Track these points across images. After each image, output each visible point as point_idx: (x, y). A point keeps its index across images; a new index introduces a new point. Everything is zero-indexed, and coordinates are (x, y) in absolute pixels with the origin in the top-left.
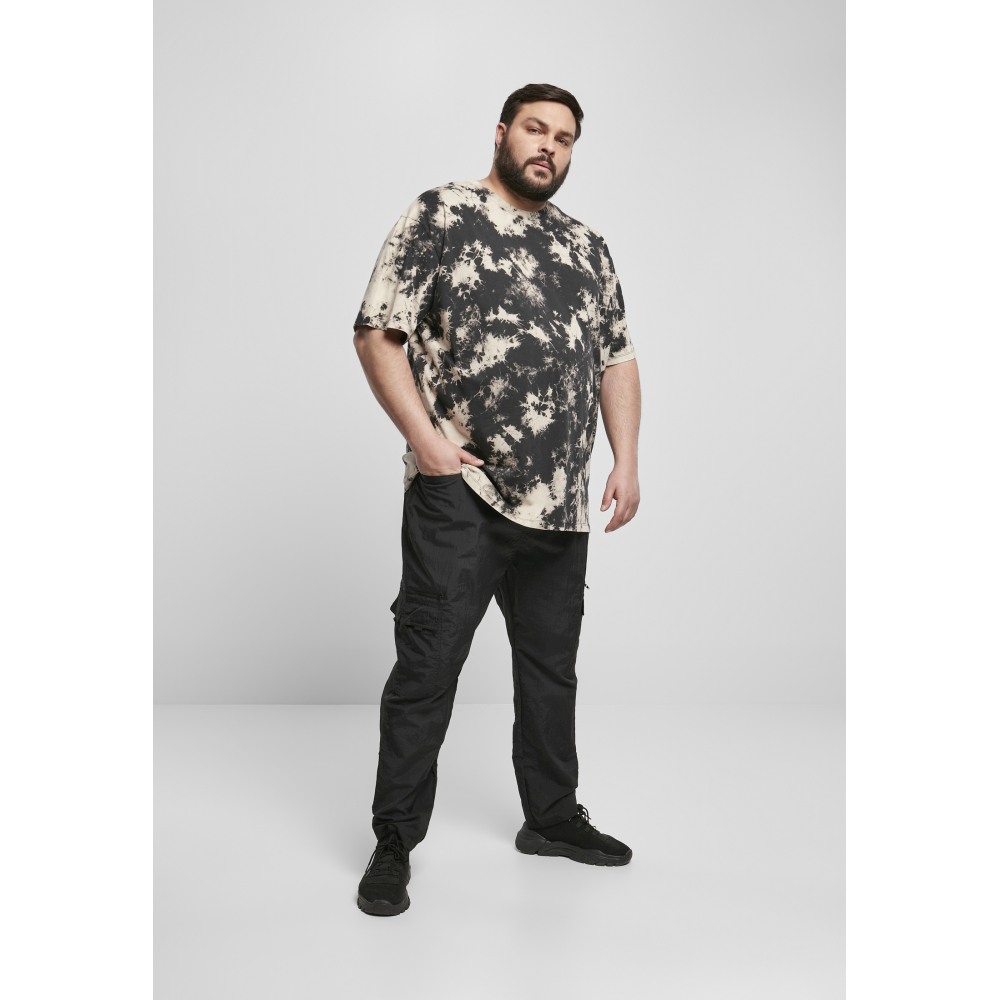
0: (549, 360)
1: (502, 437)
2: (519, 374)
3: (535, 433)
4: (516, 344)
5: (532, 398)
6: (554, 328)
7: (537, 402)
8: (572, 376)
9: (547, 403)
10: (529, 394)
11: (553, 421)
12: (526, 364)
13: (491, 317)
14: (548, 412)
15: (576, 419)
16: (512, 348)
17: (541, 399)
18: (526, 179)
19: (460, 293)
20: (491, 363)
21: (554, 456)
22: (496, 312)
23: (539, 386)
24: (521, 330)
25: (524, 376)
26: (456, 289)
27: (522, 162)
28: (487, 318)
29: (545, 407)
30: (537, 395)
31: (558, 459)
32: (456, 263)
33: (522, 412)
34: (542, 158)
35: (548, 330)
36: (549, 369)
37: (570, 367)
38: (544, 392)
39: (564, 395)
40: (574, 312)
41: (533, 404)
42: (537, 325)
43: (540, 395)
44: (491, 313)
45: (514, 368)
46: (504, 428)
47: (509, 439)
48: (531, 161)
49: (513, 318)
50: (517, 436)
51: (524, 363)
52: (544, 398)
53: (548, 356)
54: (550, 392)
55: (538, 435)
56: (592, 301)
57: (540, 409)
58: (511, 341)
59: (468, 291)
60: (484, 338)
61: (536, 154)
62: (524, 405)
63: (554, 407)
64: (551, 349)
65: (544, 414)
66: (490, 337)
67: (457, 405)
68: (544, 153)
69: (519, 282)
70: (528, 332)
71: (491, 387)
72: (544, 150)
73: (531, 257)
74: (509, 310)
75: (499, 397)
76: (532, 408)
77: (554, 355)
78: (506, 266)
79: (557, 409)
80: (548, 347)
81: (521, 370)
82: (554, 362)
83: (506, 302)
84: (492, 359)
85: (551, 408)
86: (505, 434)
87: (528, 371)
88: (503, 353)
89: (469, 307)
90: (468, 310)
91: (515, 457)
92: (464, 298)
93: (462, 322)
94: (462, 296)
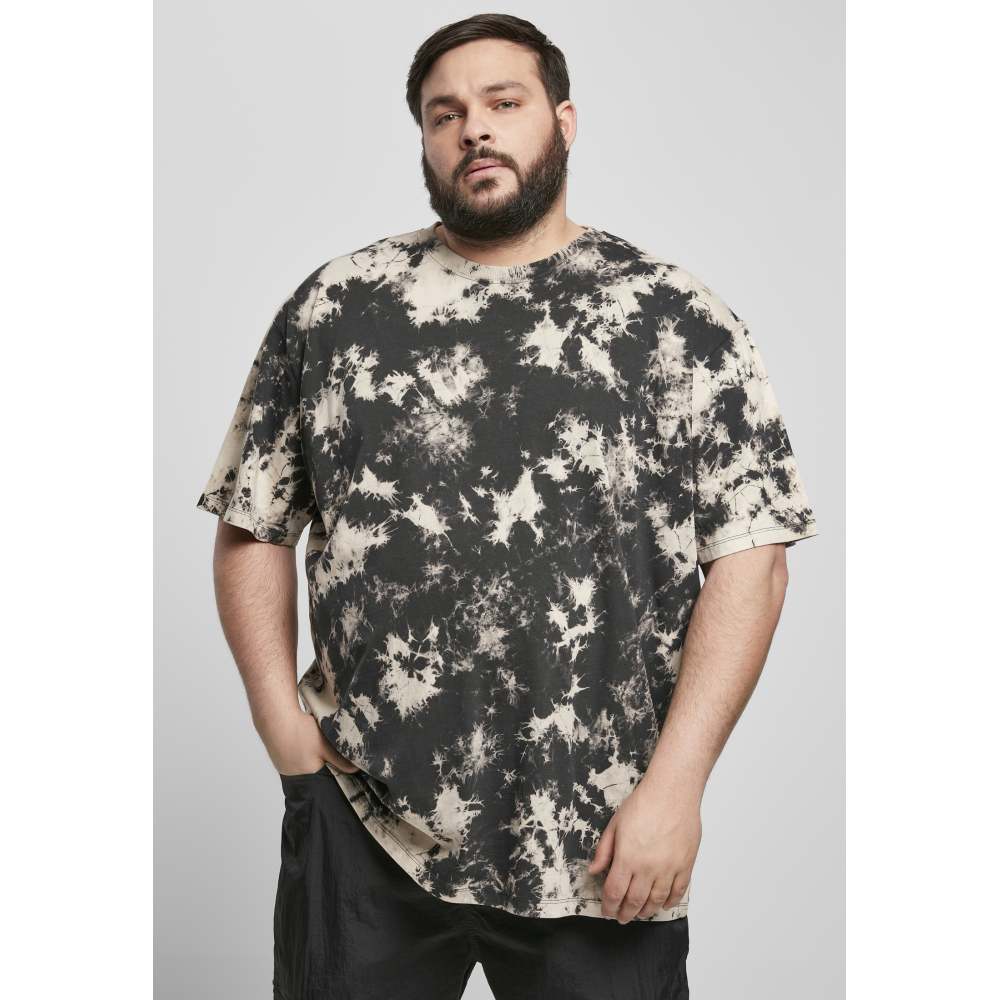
0: (436, 570)
1: (351, 715)
2: (379, 598)
3: (403, 713)
4: (382, 539)
5: (396, 645)
6: (466, 504)
7: (407, 652)
8: (493, 599)
9: (428, 655)
10: (390, 637)
11: (436, 691)
12: (391, 580)
13: (351, 488)
14: (429, 675)
15: (512, 683)
16: (373, 546)
17: (413, 646)
19: (326, 447)
20: (345, 575)
21: (438, 761)
22: (359, 479)
23: (412, 620)
24: (395, 512)
25: (386, 600)
26: (320, 439)
29: (423, 663)
30: (405, 640)
31: (446, 768)
32: (322, 391)
33: (380, 670)
35: (448, 508)
36: (435, 587)
37: (487, 580)
38: (421, 632)
39: (468, 639)
40: (531, 463)
41: (398, 657)
42: (426, 501)
43: (411, 638)
44: (352, 480)
45: (374, 586)
46: (353, 699)
47: (360, 720)
48: (459, 171)
49: (387, 490)
50: (372, 716)
51: (389, 576)
52: (420, 644)
53: (434, 562)
54: (434, 632)
55: (409, 718)
56: (591, 435)
57: (412, 666)
58: (376, 534)
59: (337, 442)
61: (459, 156)
62: (382, 657)
63: (441, 662)
64: (442, 547)
65: (420, 678)
68: (470, 146)
69: (416, 417)
70: (406, 515)
71: (343, 621)
72: (468, 141)
73: (474, 361)
74: (383, 474)
75: (352, 640)
76: (396, 665)
77: (449, 559)
78: (397, 386)
79: (448, 668)
80: (437, 544)
81: (382, 590)
82: (446, 574)
83: (380, 458)
84: (346, 567)
85: (436, 665)
86: (355, 711)
87: (392, 592)
88: (360, 556)
89: (338, 472)
90: (336, 478)
91: (365, 758)
92: (332, 455)
93: (326, 501)
94: (329, 451)
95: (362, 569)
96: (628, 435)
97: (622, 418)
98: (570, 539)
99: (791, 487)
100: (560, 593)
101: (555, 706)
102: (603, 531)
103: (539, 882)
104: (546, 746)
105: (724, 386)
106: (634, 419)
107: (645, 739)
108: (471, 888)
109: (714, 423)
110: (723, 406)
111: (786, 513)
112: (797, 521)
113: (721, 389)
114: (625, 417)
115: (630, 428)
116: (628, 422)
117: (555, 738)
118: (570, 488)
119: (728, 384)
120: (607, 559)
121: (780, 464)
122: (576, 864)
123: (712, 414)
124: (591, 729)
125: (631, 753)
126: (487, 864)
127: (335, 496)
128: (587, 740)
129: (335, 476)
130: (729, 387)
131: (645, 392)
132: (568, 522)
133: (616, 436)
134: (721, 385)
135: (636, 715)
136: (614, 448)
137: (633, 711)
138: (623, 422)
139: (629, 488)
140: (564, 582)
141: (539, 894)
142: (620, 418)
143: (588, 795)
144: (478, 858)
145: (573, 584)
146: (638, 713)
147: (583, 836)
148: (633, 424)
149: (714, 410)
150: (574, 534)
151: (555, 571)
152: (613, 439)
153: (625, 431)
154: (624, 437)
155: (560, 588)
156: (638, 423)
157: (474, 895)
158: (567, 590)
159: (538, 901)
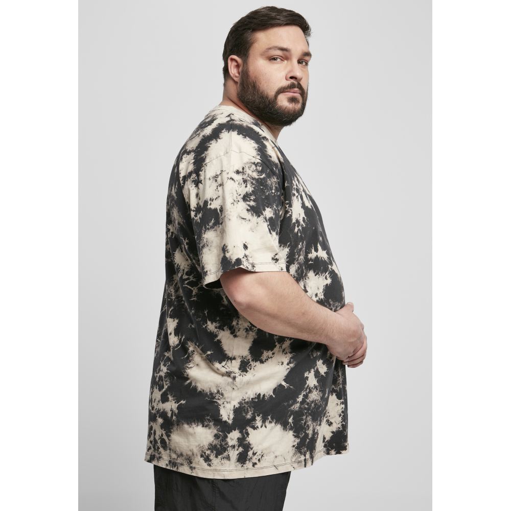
4: (329, 281)
13: (313, 255)
16: (326, 285)
18: (281, 107)
19: (296, 230)
22: (316, 250)
24: (330, 266)
26: (294, 224)
27: (271, 93)
28: (310, 256)
32: (293, 198)
34: (292, 86)
44: (313, 250)
45: (330, 304)
48: (282, 90)
58: (326, 278)
59: (301, 228)
60: (306, 275)
61: (285, 83)
66: (311, 274)
67: (278, 346)
68: (292, 81)
70: (333, 268)
72: (292, 78)
84: (314, 297)
88: (321, 290)
89: (301, 243)
90: (300, 247)
91: (320, 391)
92: (299, 234)
93: (295, 259)
94: (298, 232)
95: (323, 297)
127: (299, 257)
129: (299, 246)
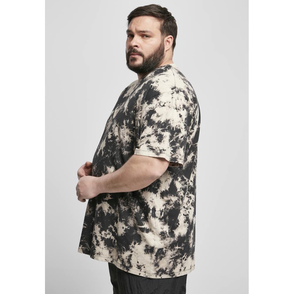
96: (126, 125)
97: (124, 121)
98: (109, 155)
99: (162, 141)
100: (105, 170)
101: (102, 201)
102: (116, 153)
103: (95, 249)
104: (99, 212)
105: (150, 109)
106: (128, 121)
107: (128, 216)
108: (82, 249)
109: (145, 120)
110: (148, 115)
111: (156, 148)
112: (159, 151)
113: (149, 110)
114: (125, 120)
115: (126, 123)
116: (126, 122)
117: (101, 210)
118: (111, 141)
119: (152, 108)
120: (117, 161)
121: (162, 133)
122: (111, 248)
123: (145, 118)
124: (115, 210)
125: (123, 219)
126: (86, 242)
128: (114, 213)
130: (152, 109)
131: (133, 113)
132: (109, 150)
133: (122, 126)
134: (149, 109)
135: (125, 208)
136: (121, 129)
137: (124, 207)
138: (124, 122)
139: (127, 141)
140: (106, 167)
141: (94, 253)
142: (123, 121)
143: (114, 229)
144: (84, 240)
145: (108, 168)
146: (126, 208)
147: (113, 241)
148: (128, 122)
149: (146, 116)
150: (110, 154)
151: (104, 164)
152: (121, 127)
153: (125, 124)
154: (125, 126)
155: (105, 169)
156: (130, 122)
157: (82, 251)
158: (106, 169)
159: (94, 255)
